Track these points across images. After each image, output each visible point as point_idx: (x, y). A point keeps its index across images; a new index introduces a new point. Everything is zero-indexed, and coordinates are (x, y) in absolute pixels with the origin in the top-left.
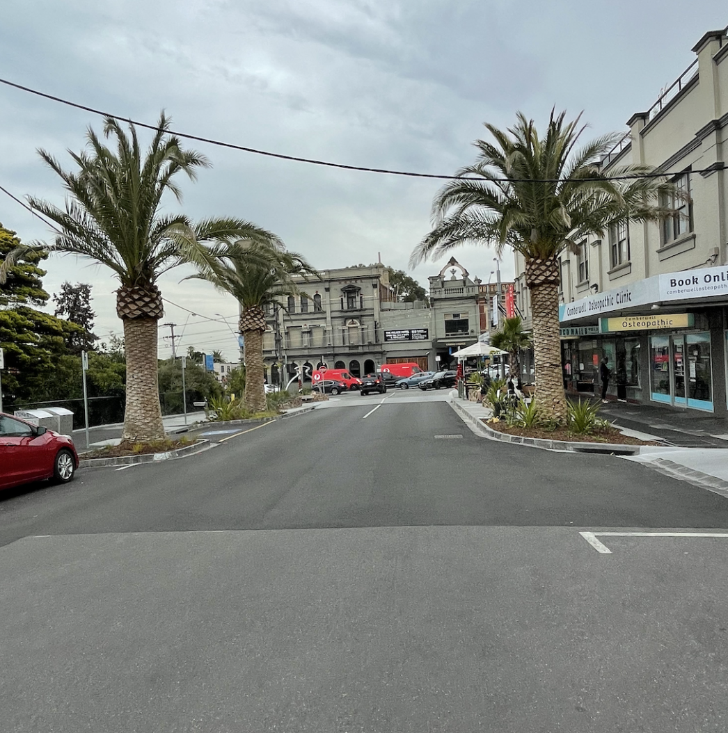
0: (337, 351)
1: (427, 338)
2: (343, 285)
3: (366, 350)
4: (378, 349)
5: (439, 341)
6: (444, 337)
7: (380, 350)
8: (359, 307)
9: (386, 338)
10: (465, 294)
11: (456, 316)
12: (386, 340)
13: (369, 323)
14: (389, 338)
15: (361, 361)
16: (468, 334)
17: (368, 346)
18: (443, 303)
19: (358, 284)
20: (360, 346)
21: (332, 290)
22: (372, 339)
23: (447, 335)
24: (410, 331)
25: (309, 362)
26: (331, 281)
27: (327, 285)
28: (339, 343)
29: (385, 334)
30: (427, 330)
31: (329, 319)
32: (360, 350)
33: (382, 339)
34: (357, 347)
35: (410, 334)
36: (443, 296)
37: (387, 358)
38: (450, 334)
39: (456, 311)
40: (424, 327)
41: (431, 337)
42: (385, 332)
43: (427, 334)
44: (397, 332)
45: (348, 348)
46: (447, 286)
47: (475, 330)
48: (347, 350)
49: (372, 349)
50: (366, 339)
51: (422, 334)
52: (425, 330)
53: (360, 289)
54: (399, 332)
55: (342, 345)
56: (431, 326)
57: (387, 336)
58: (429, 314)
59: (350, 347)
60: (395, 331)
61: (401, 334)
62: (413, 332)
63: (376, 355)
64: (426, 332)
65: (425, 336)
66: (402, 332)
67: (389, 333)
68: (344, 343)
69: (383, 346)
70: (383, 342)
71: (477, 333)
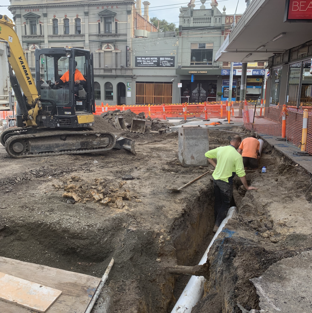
1: (173, 66)
2: (101, 9)
3: (119, 73)
4: (129, 73)
6: (189, 65)
7: (131, 74)
8: (114, 32)
9: (137, 64)
10: (212, 24)
11: (203, 46)
12: (136, 66)
13: (121, 48)
14: (140, 63)
15: (115, 83)
16: (211, 64)
17: (121, 70)
18: (190, 32)
19: (114, 9)
20: (114, 69)
21: (91, 13)
22: (124, 64)
23: (191, 64)
24: (159, 58)
26: (89, 5)
27: (86, 9)
29: (136, 60)
30: (173, 58)
31: (87, 42)
32: (114, 73)
33: (132, 64)
34: (111, 70)
35: (159, 60)
36: (192, 25)
37: (137, 82)
38: (194, 62)
39: (202, 41)
40: (172, 55)
41: (176, 65)
42: (136, 57)
43: (173, 61)
44: (147, 59)
45: (103, 71)
46: (195, 15)
48: (102, 73)
49: (124, 73)
50: (119, 62)
51: (169, 61)
52: (171, 57)
53: (115, 14)
54: (149, 59)
55: (98, 67)
56: (177, 53)
57: (138, 61)
58: (177, 43)
59: (105, 70)
60: (146, 57)
61: (150, 60)
62: (161, 59)
63: (127, 78)
64: (172, 59)
65: (172, 63)
66: (152, 59)
67: (140, 59)
68: (100, 66)
69: (134, 71)
70: (134, 67)
71: (219, 63)
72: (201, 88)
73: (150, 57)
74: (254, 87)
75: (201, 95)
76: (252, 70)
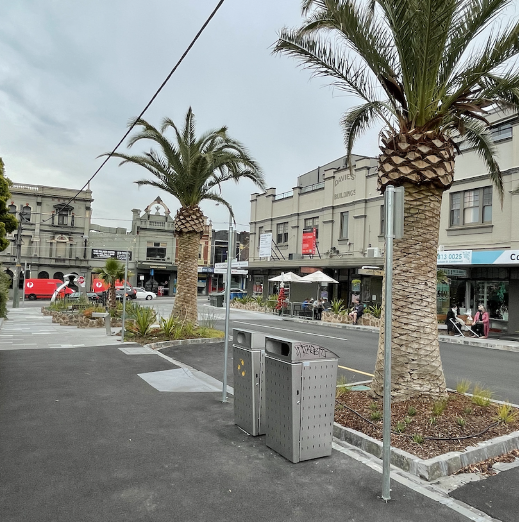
0: (42, 262)
1: (130, 259)
2: (56, 202)
3: (73, 263)
4: (84, 264)
5: (143, 263)
6: (145, 260)
7: (86, 265)
8: (69, 225)
9: (93, 256)
10: (166, 228)
11: (157, 244)
12: (92, 257)
13: (78, 240)
14: (96, 255)
16: (164, 260)
17: (75, 260)
18: (147, 232)
19: (72, 204)
20: (67, 259)
21: (44, 205)
22: (80, 255)
23: (147, 259)
24: (116, 252)
25: (10, 269)
26: (44, 196)
27: (39, 199)
28: (45, 254)
29: (93, 252)
30: (131, 253)
31: (37, 231)
32: (67, 263)
33: (89, 256)
34: (64, 260)
35: (116, 254)
36: (148, 227)
37: (92, 273)
38: (150, 258)
39: (157, 240)
40: (129, 250)
41: (134, 259)
42: (93, 250)
43: (131, 256)
44: (104, 252)
45: (54, 260)
46: (151, 219)
47: (171, 258)
48: (53, 262)
49: (78, 264)
50: (73, 254)
52: (129, 252)
53: (73, 209)
54: (106, 252)
55: (49, 257)
56: (135, 249)
57: (94, 253)
58: (135, 240)
59: (56, 260)
60: (103, 250)
61: (107, 253)
62: (118, 253)
63: (82, 269)
66: (109, 252)
67: (97, 251)
68: (51, 255)
69: (90, 262)
70: (90, 258)
71: (172, 260)
72: (153, 280)
73: (108, 251)
74: (201, 281)
75: (154, 286)
76: (202, 268)
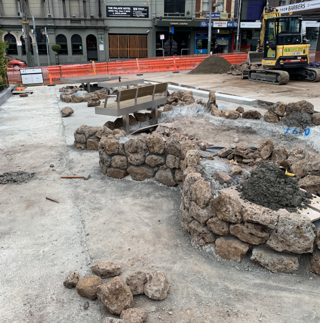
0: (58, 23)
1: (147, 16)
3: (89, 24)
4: (100, 24)
5: (162, 20)
6: (163, 16)
7: (103, 25)
9: (109, 14)
12: (108, 16)
14: (111, 13)
15: (84, 36)
16: (184, 15)
17: (91, 20)
20: (83, 19)
22: (95, 14)
23: (165, 15)
24: (132, 8)
25: (12, 33)
28: (59, 14)
29: (107, 9)
30: (147, 8)
32: (83, 24)
33: (104, 14)
34: (79, 20)
35: (132, 10)
37: (109, 34)
38: (168, 14)
40: (145, 4)
41: (151, 16)
42: (107, 7)
43: (147, 12)
44: (119, 8)
45: (70, 21)
47: (190, 12)
48: (68, 24)
49: (94, 24)
50: (88, 12)
51: (143, 12)
52: (145, 8)
54: (121, 8)
56: (151, 4)
57: (109, 11)
59: (73, 20)
60: (118, 7)
61: (123, 10)
62: (134, 9)
63: (99, 30)
64: (146, 10)
65: (146, 14)
66: (124, 8)
67: (111, 8)
68: (65, 15)
69: (105, 21)
70: (106, 17)
71: (192, 15)
72: (172, 40)
73: (123, 7)
74: (223, 39)
75: (173, 47)
76: (227, 22)
